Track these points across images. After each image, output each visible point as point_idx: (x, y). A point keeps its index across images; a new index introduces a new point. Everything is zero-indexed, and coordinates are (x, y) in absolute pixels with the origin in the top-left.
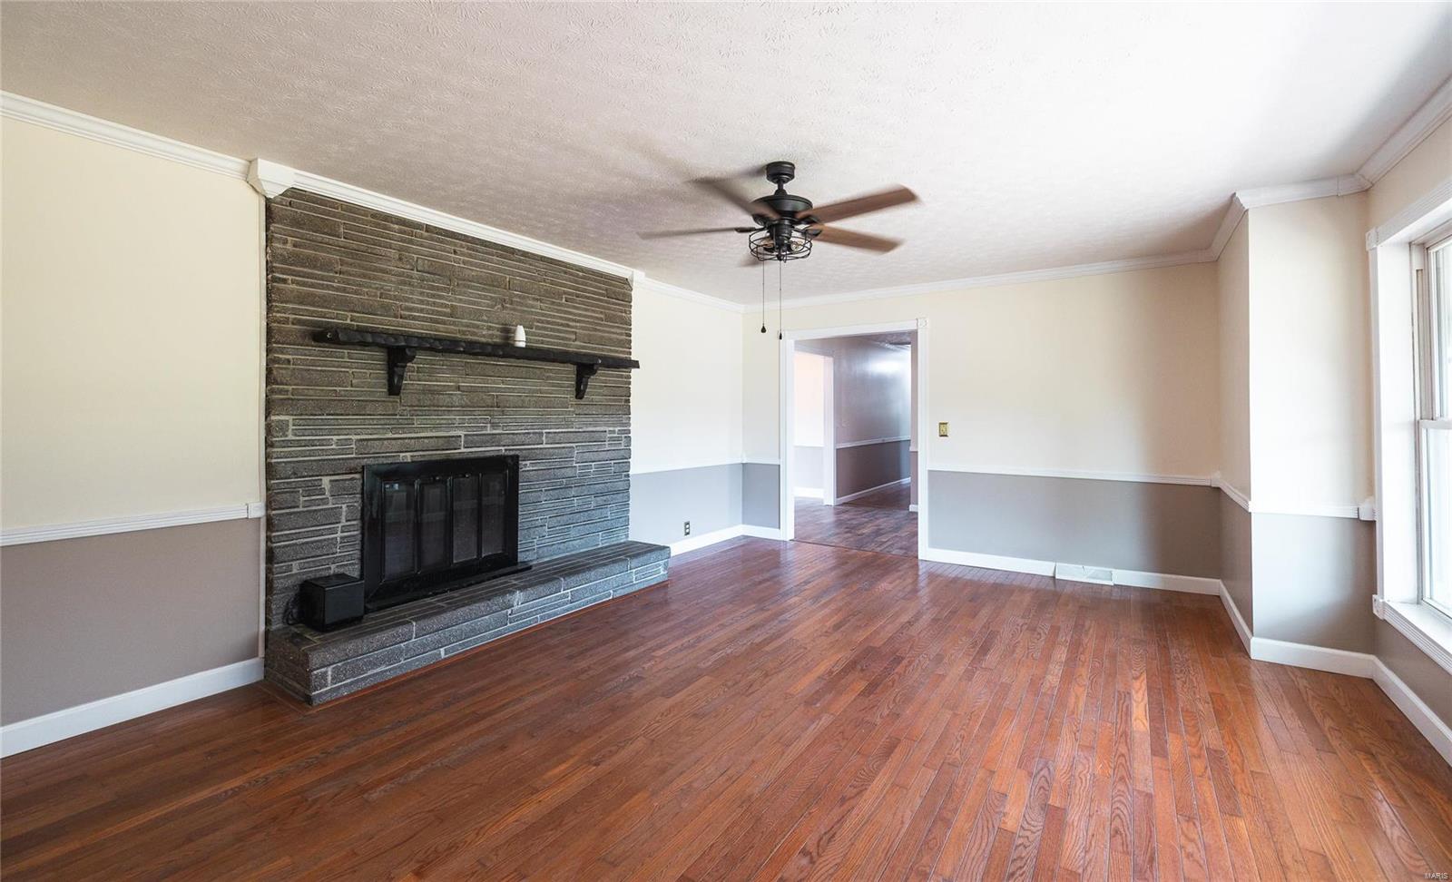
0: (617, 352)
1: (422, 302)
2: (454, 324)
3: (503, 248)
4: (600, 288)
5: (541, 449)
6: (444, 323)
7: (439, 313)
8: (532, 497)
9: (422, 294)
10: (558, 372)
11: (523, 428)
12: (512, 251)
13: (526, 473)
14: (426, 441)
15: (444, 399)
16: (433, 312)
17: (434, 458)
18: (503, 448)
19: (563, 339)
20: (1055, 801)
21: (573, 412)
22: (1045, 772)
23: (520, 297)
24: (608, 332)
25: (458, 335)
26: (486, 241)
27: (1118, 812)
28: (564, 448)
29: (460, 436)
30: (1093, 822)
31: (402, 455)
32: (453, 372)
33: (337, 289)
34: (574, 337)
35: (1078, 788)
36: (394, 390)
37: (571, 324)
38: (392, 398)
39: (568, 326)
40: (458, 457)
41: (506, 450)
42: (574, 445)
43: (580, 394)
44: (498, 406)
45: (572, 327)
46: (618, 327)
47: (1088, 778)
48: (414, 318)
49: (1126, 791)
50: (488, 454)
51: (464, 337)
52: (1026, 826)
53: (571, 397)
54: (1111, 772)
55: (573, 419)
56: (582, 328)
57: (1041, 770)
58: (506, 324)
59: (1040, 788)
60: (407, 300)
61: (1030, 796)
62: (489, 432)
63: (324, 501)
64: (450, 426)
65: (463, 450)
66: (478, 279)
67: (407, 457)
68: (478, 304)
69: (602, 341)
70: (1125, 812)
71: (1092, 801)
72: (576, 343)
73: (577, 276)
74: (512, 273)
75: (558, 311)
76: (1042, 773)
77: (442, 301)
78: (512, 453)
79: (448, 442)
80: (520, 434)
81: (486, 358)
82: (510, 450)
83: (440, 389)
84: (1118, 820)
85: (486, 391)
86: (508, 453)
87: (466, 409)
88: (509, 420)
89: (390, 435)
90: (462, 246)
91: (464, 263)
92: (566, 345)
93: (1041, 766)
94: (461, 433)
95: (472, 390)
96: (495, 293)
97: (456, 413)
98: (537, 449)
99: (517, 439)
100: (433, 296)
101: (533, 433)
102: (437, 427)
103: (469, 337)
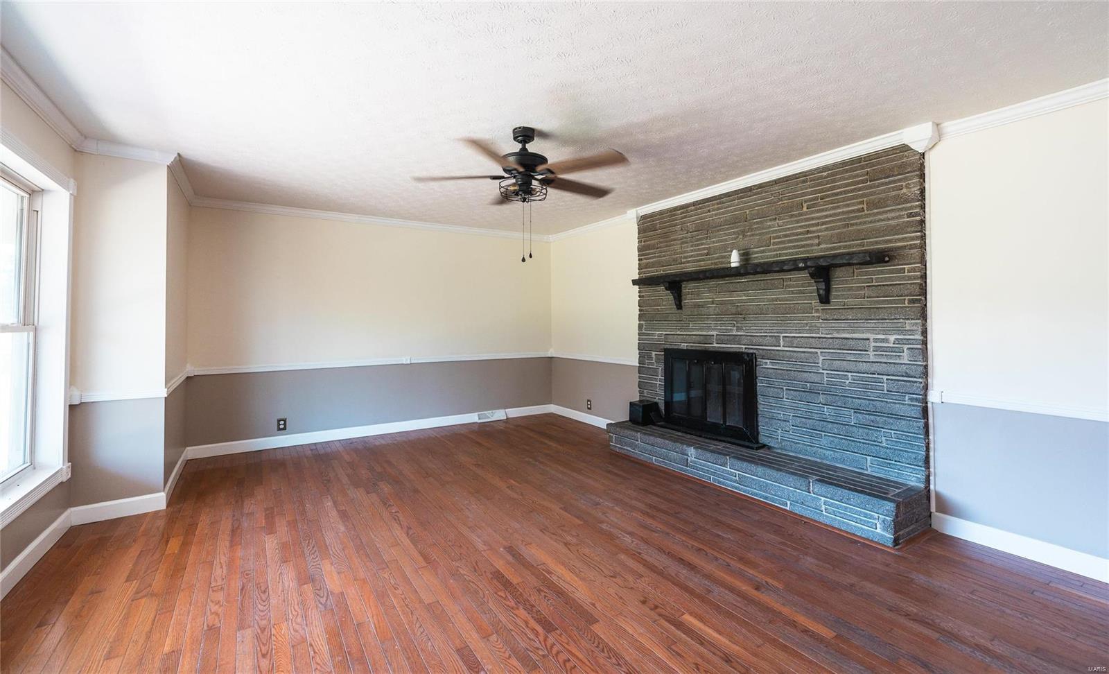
0: (890, 241)
1: (692, 251)
2: (709, 259)
3: (742, 191)
4: (857, 176)
5: (778, 350)
6: (704, 260)
7: (701, 255)
8: (771, 392)
9: (692, 246)
10: (798, 279)
11: (762, 331)
12: (750, 189)
13: (764, 370)
14: (694, 337)
15: (704, 311)
16: (698, 255)
17: (698, 348)
18: (744, 347)
19: (803, 246)
20: (308, 588)
21: (819, 317)
22: (322, 601)
23: (757, 223)
24: (871, 222)
25: (713, 267)
26: (729, 193)
27: (264, 604)
28: (804, 352)
29: (713, 335)
30: (281, 588)
31: (683, 344)
32: (710, 291)
33: (658, 257)
34: (816, 241)
35: (296, 603)
36: (679, 307)
37: (811, 229)
38: (679, 311)
39: (808, 232)
40: (711, 349)
41: (746, 348)
42: (819, 351)
43: (825, 299)
44: (740, 314)
45: (814, 232)
46: (893, 210)
47: (290, 615)
48: (688, 262)
49: (260, 622)
50: (732, 350)
51: (716, 266)
52: (318, 566)
53: (815, 302)
54: (273, 631)
55: (818, 325)
56: (827, 229)
57: (326, 601)
58: (746, 249)
59: (321, 589)
60: (685, 252)
61: (324, 581)
62: (734, 333)
63: (652, 364)
64: (709, 328)
65: (715, 345)
66: (726, 222)
67: (684, 346)
68: (726, 240)
69: (860, 235)
70: (259, 606)
71: (284, 601)
72: (821, 246)
73: (821, 178)
74: (750, 207)
75: (797, 222)
76: (325, 598)
77: (703, 246)
78: (751, 351)
79: (706, 339)
80: (757, 336)
81: (731, 278)
82: (748, 348)
83: (703, 304)
84: (264, 598)
85: (732, 303)
86: (747, 351)
87: (719, 316)
88: (750, 325)
89: (678, 333)
90: (713, 205)
91: (716, 215)
92: (808, 252)
93: (329, 603)
94: (714, 333)
95: (722, 303)
96: (737, 228)
97: (712, 319)
98: (774, 350)
99: (755, 340)
100: (698, 245)
101: (770, 336)
102: (701, 329)
103: (720, 266)
